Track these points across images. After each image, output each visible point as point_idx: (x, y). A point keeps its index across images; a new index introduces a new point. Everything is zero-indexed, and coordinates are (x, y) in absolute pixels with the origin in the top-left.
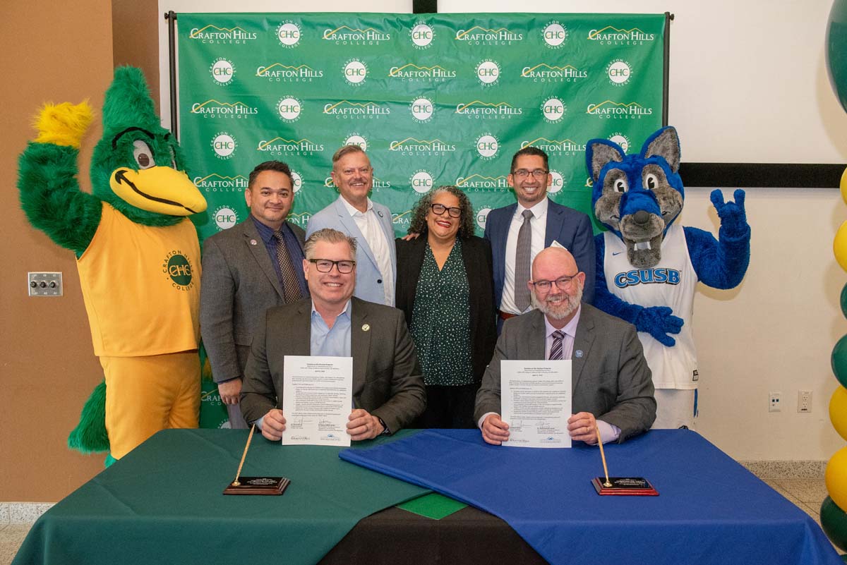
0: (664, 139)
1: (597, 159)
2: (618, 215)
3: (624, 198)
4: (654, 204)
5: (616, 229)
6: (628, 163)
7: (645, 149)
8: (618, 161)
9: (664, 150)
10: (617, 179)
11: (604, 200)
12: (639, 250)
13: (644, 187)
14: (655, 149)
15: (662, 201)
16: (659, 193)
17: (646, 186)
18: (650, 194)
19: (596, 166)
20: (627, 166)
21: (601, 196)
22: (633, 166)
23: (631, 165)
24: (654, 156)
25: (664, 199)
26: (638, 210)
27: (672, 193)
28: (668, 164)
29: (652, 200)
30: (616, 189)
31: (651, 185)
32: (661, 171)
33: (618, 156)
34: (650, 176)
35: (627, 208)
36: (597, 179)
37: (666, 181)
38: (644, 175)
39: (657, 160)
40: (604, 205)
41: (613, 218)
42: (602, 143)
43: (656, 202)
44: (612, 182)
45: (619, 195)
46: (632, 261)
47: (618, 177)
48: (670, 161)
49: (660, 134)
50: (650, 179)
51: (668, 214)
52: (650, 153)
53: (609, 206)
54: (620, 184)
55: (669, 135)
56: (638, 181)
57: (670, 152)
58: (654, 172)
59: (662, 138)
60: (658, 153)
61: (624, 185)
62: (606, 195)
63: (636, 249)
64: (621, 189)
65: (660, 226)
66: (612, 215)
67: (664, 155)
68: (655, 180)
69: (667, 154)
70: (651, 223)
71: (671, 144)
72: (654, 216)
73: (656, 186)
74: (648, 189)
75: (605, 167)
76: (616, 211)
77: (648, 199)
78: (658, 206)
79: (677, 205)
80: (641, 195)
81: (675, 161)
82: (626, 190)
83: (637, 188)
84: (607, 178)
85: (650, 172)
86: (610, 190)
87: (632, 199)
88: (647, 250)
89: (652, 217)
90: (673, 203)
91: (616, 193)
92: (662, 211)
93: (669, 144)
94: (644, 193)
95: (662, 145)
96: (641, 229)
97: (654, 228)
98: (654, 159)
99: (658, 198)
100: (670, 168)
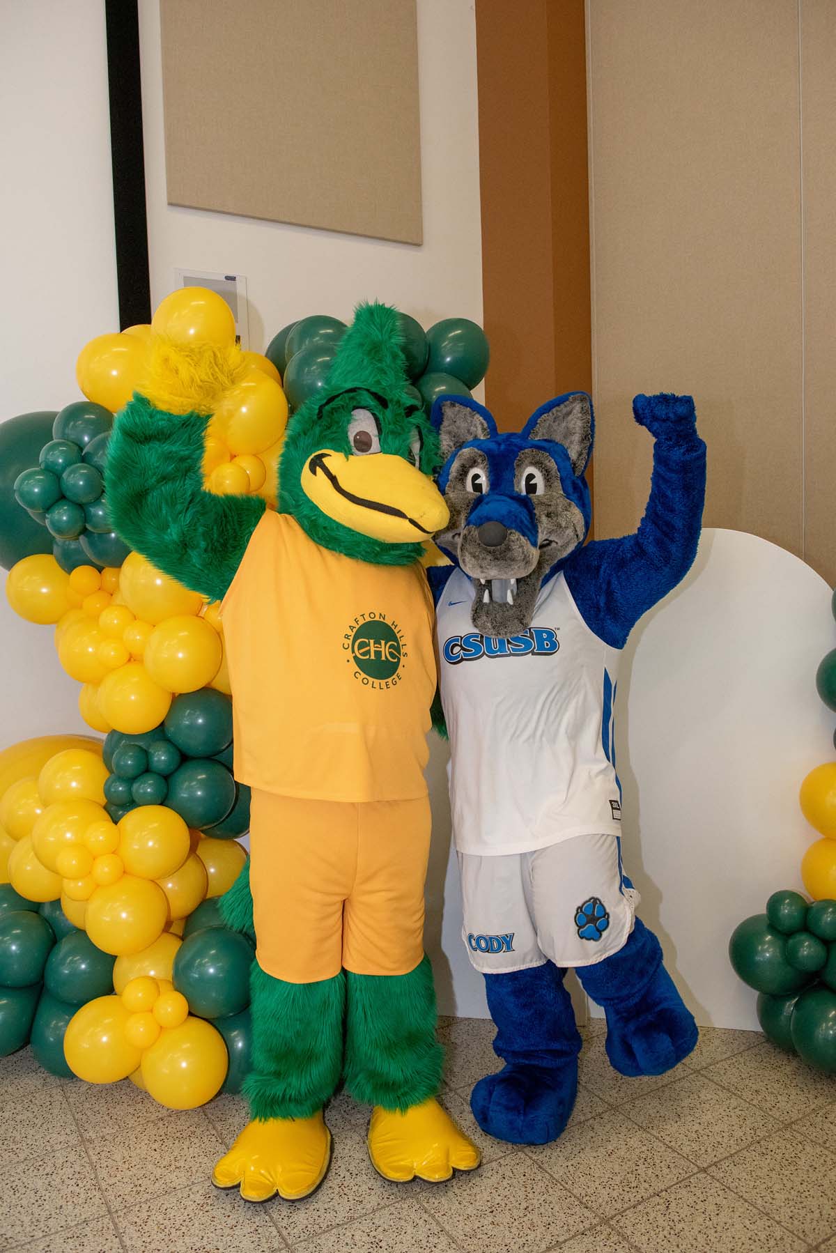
0: (568, 413)
1: (448, 432)
3: (479, 501)
4: (526, 518)
7: (532, 423)
8: (482, 438)
9: (568, 433)
10: (472, 467)
13: (516, 488)
14: (552, 429)
15: (544, 519)
16: (542, 503)
17: (522, 488)
18: (525, 503)
19: (445, 443)
20: (493, 446)
22: (503, 447)
23: (499, 444)
24: (545, 440)
25: (548, 515)
26: (489, 519)
27: (566, 507)
28: (569, 458)
29: (525, 512)
30: (469, 488)
31: (531, 488)
32: (552, 465)
33: (484, 429)
34: (531, 470)
37: (558, 484)
38: (519, 466)
39: (550, 447)
41: (456, 539)
42: (460, 403)
43: (532, 516)
44: (464, 472)
45: (471, 497)
46: (474, 620)
47: (474, 463)
48: (572, 452)
49: (563, 402)
50: (531, 477)
51: (554, 545)
52: (539, 435)
54: (476, 476)
55: (577, 406)
56: (506, 476)
57: (576, 437)
58: (537, 464)
59: (565, 410)
60: (555, 436)
61: (483, 480)
62: (451, 494)
63: (486, 599)
64: (477, 488)
65: (527, 562)
66: (455, 531)
68: (539, 480)
69: (571, 442)
70: (508, 549)
71: (579, 423)
72: (518, 537)
73: (540, 490)
74: (524, 493)
75: (459, 445)
77: (515, 507)
78: (536, 527)
79: (571, 529)
80: (506, 498)
81: (580, 454)
82: (485, 489)
83: (503, 488)
84: (456, 466)
85: (532, 464)
86: (459, 486)
88: (506, 604)
89: (512, 538)
90: (564, 524)
91: (468, 493)
92: (541, 538)
93: (576, 423)
94: (512, 498)
95: (564, 424)
96: (489, 557)
97: (513, 560)
98: (544, 444)
99: (539, 512)
100: (570, 467)
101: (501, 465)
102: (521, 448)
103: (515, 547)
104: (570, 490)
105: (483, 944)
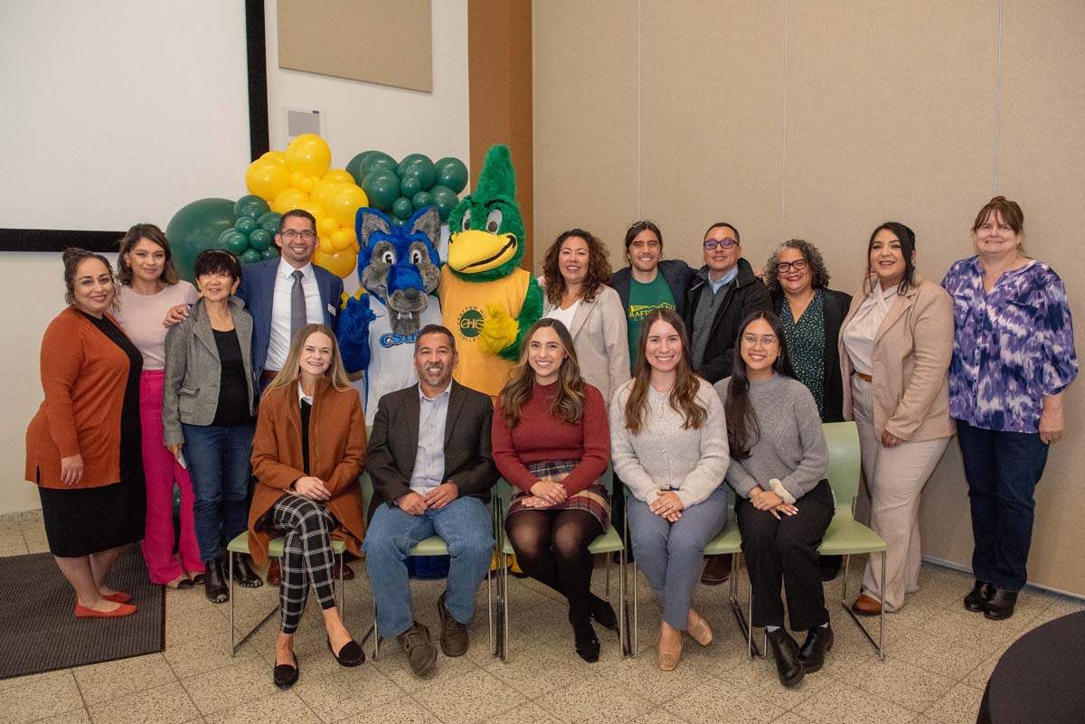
0: (427, 217)
2: (385, 285)
3: (393, 269)
6: (397, 237)
8: (387, 233)
9: (426, 226)
10: (386, 251)
11: (373, 270)
13: (410, 262)
14: (419, 226)
15: (425, 277)
16: (423, 268)
17: (412, 261)
18: (415, 269)
19: (365, 234)
20: (397, 240)
21: (369, 264)
22: (401, 240)
25: (427, 275)
26: (407, 286)
27: (434, 269)
28: (429, 240)
29: (416, 273)
30: (384, 260)
31: (416, 260)
32: (425, 248)
33: (387, 228)
35: (397, 282)
36: (365, 248)
37: (428, 257)
38: (411, 251)
39: (422, 237)
40: (372, 274)
41: (380, 289)
42: (371, 213)
43: (420, 276)
44: (381, 254)
45: (387, 266)
47: (387, 249)
48: (432, 240)
50: (416, 255)
53: (378, 275)
54: (388, 256)
56: (405, 256)
57: (432, 229)
58: (419, 249)
60: (421, 229)
61: (393, 258)
62: (374, 264)
63: (398, 318)
64: (389, 261)
66: (379, 284)
67: (426, 231)
68: (419, 256)
69: (429, 231)
71: (433, 222)
73: (421, 262)
74: (413, 263)
75: (374, 237)
76: (384, 282)
77: (413, 273)
79: (436, 280)
80: (408, 270)
82: (394, 261)
83: (404, 262)
84: (376, 249)
85: (416, 249)
86: (379, 260)
88: (409, 319)
90: (433, 278)
91: (385, 264)
98: (419, 236)
99: (423, 273)
100: (431, 245)
101: (402, 252)
102: (411, 242)
103: (421, 299)
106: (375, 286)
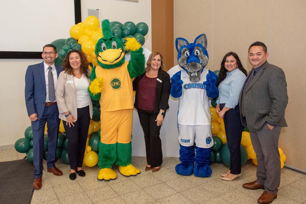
0: (202, 38)
1: (179, 45)
2: (186, 64)
3: (188, 58)
4: (198, 59)
5: (186, 69)
6: (189, 46)
7: (195, 41)
8: (186, 45)
9: (202, 42)
12: (193, 76)
13: (195, 54)
14: (199, 42)
15: (201, 59)
16: (200, 56)
17: (196, 54)
18: (197, 56)
19: (179, 47)
20: (189, 47)
21: (181, 57)
23: (190, 46)
24: (198, 44)
25: (201, 58)
26: (192, 61)
27: (205, 56)
29: (197, 58)
30: (185, 55)
31: (197, 54)
32: (201, 49)
33: (186, 44)
34: (197, 50)
35: (189, 61)
36: (179, 51)
37: (202, 52)
38: (195, 50)
39: (199, 45)
40: (181, 60)
41: (184, 65)
42: (181, 39)
43: (199, 59)
44: (184, 52)
45: (186, 57)
46: (191, 80)
47: (186, 50)
48: (204, 46)
50: (197, 52)
51: (203, 63)
52: (197, 43)
53: (183, 61)
54: (187, 53)
55: (203, 37)
56: (193, 52)
57: (204, 42)
58: (198, 49)
59: (201, 38)
60: (200, 43)
61: (188, 54)
62: (182, 57)
63: (192, 75)
64: (187, 55)
65: (200, 68)
66: (184, 63)
67: (202, 44)
68: (198, 52)
69: (203, 43)
70: (197, 66)
71: (204, 40)
72: (198, 64)
73: (199, 54)
74: (196, 55)
75: (182, 47)
76: (185, 62)
77: (196, 58)
78: (200, 61)
79: (206, 61)
80: (194, 57)
81: (205, 46)
83: (192, 54)
84: (182, 51)
85: (197, 49)
86: (184, 55)
87: (191, 58)
88: (196, 76)
89: (197, 64)
90: (204, 60)
91: (185, 56)
92: (201, 62)
93: (203, 40)
94: (194, 56)
95: (201, 40)
96: (193, 68)
97: (198, 68)
98: (198, 45)
99: (200, 58)
100: (204, 48)
101: (191, 50)
102: (195, 47)
103: (198, 65)
104: (204, 52)
105: (184, 141)
106: (183, 65)
